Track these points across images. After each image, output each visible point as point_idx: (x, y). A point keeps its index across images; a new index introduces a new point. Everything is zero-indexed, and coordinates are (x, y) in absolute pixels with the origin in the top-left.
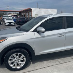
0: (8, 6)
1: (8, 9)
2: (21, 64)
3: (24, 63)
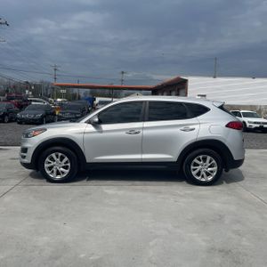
1: (122, 80)
2: (63, 173)
3: (68, 171)
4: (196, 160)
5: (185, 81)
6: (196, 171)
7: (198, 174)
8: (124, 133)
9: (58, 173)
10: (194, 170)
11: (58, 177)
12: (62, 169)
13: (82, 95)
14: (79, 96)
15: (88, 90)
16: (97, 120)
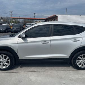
0: (34, 14)
1: (34, 16)
2: (6, 65)
3: (9, 64)
4: (79, 57)
5: (57, 17)
6: (79, 63)
7: (80, 64)
8: (40, 43)
9: (4, 65)
10: (78, 62)
11: (4, 68)
12: (6, 63)
13: (21, 22)
14: (20, 22)
15: (23, 20)
16: (24, 36)
